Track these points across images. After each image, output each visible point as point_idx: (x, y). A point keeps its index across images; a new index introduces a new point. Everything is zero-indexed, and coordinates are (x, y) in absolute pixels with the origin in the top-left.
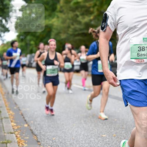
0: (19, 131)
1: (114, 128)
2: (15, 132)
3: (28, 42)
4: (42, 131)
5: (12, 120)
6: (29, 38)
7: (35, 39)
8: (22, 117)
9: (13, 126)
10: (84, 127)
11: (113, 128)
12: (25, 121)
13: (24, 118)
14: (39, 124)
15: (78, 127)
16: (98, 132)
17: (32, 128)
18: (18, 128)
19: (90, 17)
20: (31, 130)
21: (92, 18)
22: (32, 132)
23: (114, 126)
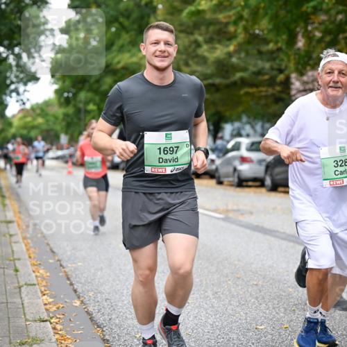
0: (61, 316)
1: (286, 310)
2: (52, 318)
3: (81, 105)
4: (113, 317)
5: (43, 289)
6: (83, 95)
7: (97, 98)
8: (69, 282)
9: (45, 304)
10: (213, 307)
11: (283, 310)
12: (75, 291)
13: (71, 284)
14: (106, 300)
15: (200, 306)
16: (246, 319)
17: (91, 309)
18: (58, 308)
19: (227, 46)
20: (88, 313)
21: (232, 48)
22: (92, 319)
23: (285, 306)
